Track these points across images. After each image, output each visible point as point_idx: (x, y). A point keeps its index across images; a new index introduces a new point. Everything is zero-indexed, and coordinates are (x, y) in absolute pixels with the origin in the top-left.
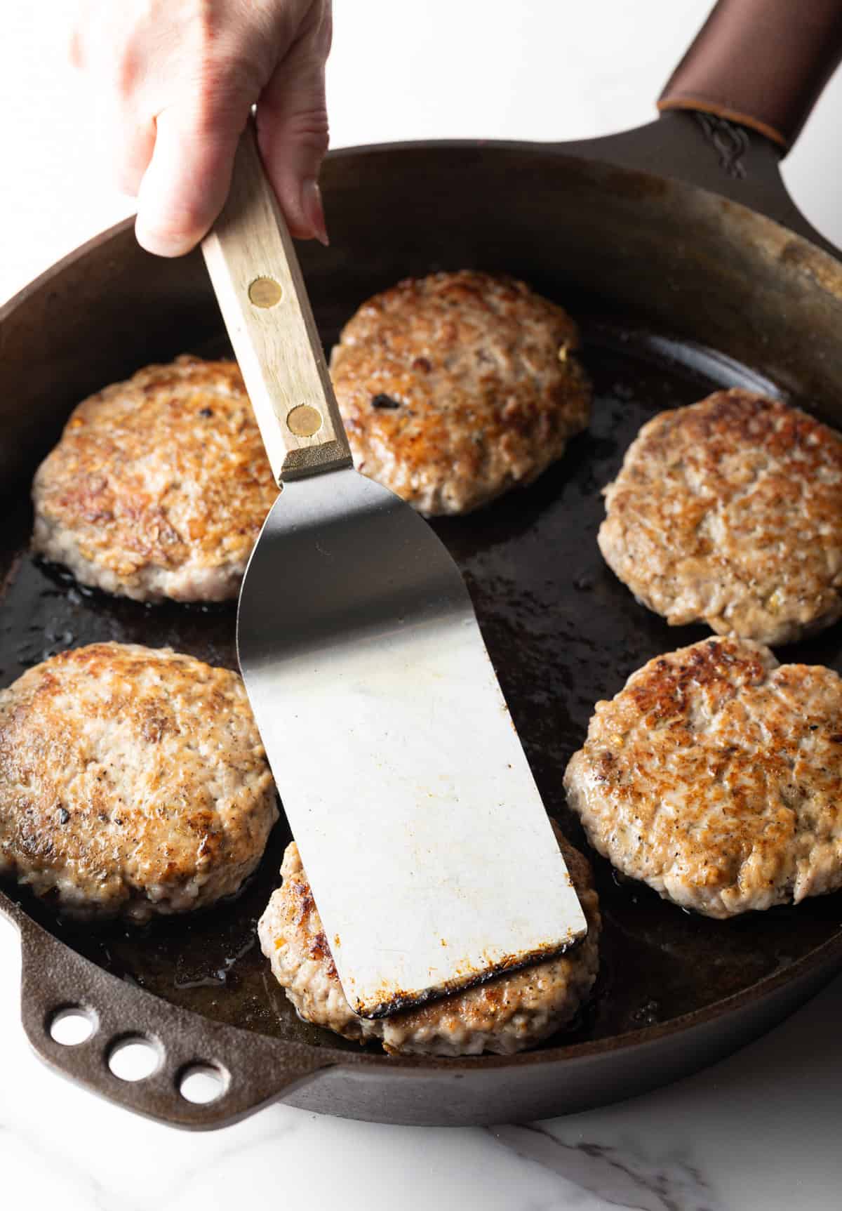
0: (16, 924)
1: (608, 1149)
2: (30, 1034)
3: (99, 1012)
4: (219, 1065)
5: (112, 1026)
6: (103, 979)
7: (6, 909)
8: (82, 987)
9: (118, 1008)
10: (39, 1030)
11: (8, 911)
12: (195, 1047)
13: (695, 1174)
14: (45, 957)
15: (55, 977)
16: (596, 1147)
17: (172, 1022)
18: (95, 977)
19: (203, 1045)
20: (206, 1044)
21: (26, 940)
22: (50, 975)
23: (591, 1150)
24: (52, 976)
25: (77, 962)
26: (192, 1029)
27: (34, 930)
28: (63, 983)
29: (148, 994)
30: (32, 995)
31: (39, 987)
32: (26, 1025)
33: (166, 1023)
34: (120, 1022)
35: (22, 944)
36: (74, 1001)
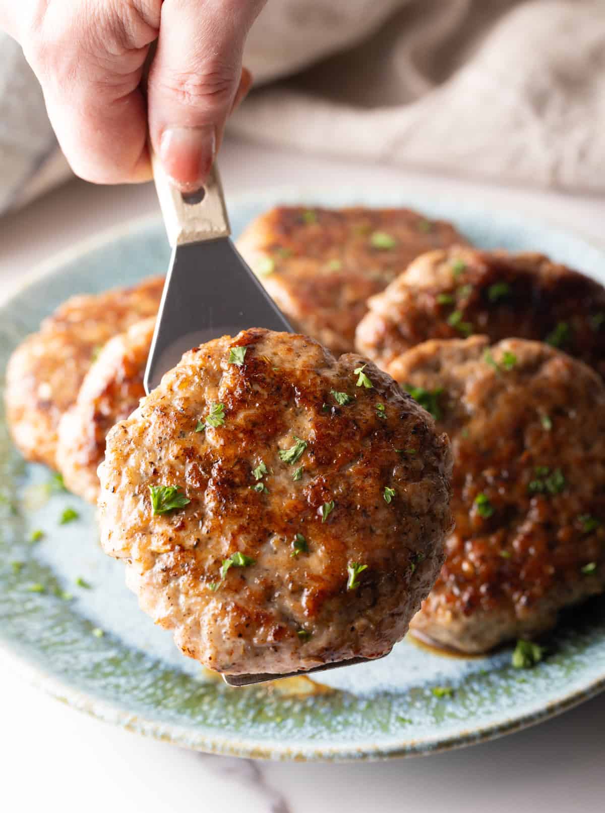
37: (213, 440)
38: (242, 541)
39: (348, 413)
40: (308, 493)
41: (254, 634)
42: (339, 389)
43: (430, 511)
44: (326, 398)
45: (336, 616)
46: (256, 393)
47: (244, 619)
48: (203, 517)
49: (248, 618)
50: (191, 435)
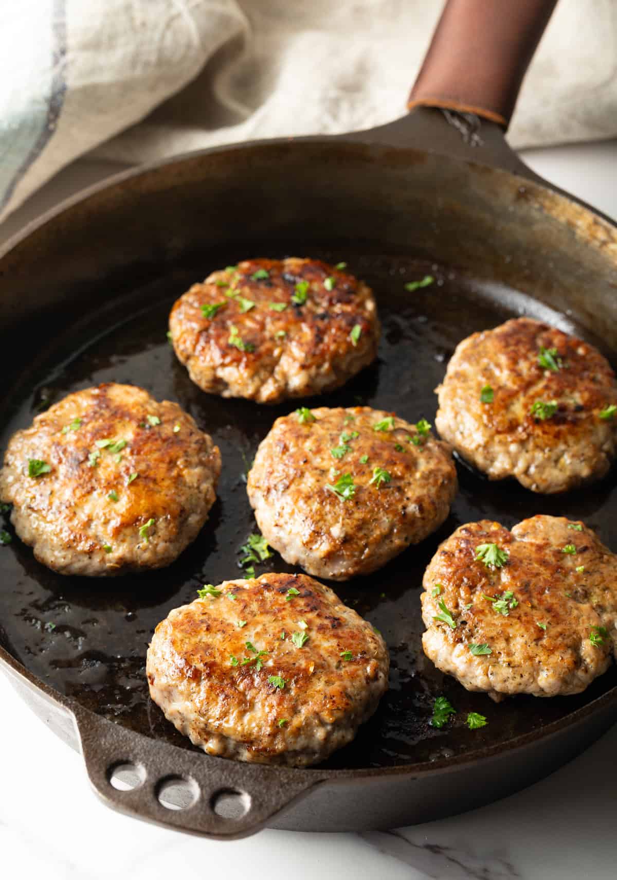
0: (70, 711)
1: (447, 848)
2: (98, 786)
3: (144, 764)
4: (241, 791)
5: (157, 773)
6: (143, 742)
7: (60, 701)
8: (128, 748)
9: (158, 760)
10: (103, 782)
11: (62, 702)
12: (220, 780)
13: (510, 867)
14: (97, 730)
15: (107, 744)
16: (438, 847)
17: (199, 765)
18: (137, 740)
19: (226, 778)
20: (228, 777)
21: (80, 721)
22: (103, 743)
23: (434, 849)
24: (105, 744)
25: (121, 732)
26: (216, 768)
27: (84, 714)
28: (113, 747)
29: (178, 748)
30: (93, 758)
31: (96, 752)
32: (93, 779)
33: (195, 766)
34: (161, 770)
35: (78, 723)
36: (125, 759)
37: (71, 437)
38: (78, 493)
39: (156, 429)
40: (123, 469)
41: (77, 545)
42: (153, 415)
43: (198, 488)
44: (144, 420)
45: (128, 539)
46: (102, 415)
47: (72, 537)
48: (57, 478)
49: (75, 537)
50: (58, 435)
